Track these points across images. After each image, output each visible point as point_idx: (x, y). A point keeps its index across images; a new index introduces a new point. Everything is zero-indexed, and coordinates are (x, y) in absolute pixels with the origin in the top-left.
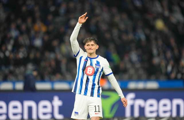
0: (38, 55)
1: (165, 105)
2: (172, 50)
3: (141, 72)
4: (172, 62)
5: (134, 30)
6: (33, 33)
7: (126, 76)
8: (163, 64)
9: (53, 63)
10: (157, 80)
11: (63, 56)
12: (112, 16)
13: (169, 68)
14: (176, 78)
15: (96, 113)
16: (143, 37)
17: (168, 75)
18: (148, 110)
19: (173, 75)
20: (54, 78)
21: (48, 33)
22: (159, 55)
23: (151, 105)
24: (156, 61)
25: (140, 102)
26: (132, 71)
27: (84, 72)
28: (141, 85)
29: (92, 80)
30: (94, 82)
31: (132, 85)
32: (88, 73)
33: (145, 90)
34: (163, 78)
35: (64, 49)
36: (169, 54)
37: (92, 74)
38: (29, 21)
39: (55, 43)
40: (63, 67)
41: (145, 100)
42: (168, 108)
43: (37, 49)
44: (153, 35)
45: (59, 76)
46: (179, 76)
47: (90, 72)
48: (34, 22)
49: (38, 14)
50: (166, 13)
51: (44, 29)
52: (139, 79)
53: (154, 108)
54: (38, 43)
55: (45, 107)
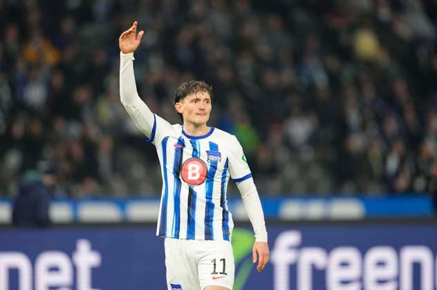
0: (36, 128)
1: (381, 264)
2: (400, 112)
3: (317, 173)
4: (399, 147)
5: (297, 59)
6: (21, 67)
7: (275, 186)
8: (376, 151)
9: (77, 151)
10: (359, 194)
11: (105, 129)
12: (238, 22)
13: (392, 164)
14: (410, 191)
15: (216, 276)
16: (320, 79)
17: (387, 182)
18: (334, 275)
19: (402, 183)
20: (80, 190)
21: (61, 67)
22: (363, 127)
23: (344, 264)
24: (357, 142)
25: (313, 256)
26: (291, 172)
27: (180, 177)
28: (315, 210)
29: (205, 196)
30: (211, 199)
31: (292, 210)
32: (190, 177)
33: (327, 223)
34: (375, 190)
35: (105, 111)
36: (392, 126)
37: (200, 179)
38: (12, 35)
39: (82, 95)
40: (104, 160)
41: (328, 248)
42: (390, 272)
43: (31, 112)
44: (347, 74)
45: (91, 186)
46: (420, 184)
47: (194, 175)
48: (24, 37)
49: (34, 17)
50: (385, 13)
51: (51, 57)
52: (310, 193)
53: (353, 272)
54: (36, 94)
55: (54, 269)
